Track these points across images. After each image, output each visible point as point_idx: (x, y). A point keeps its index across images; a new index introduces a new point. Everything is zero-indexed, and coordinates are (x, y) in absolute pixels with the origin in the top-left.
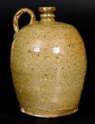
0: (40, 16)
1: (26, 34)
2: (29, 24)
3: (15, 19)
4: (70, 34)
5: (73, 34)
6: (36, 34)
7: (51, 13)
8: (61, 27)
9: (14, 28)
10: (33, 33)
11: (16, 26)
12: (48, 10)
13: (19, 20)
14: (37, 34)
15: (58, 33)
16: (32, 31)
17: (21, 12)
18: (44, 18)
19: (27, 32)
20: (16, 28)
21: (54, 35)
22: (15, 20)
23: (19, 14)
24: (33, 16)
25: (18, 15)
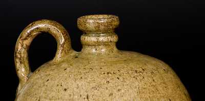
0: (82, 39)
1: (43, 89)
2: (54, 60)
3: (20, 47)
4: (151, 88)
5: (160, 88)
6: (65, 90)
7: (106, 32)
8: (130, 72)
9: (18, 70)
10: (60, 86)
11: (23, 65)
12: (99, 27)
13: (31, 50)
14: (68, 92)
15: (119, 87)
16: (56, 83)
17: (33, 31)
18: (89, 45)
19: (46, 84)
20: (22, 70)
21: (111, 94)
22: (19, 50)
23: (29, 35)
24: (63, 40)
25: (26, 39)
